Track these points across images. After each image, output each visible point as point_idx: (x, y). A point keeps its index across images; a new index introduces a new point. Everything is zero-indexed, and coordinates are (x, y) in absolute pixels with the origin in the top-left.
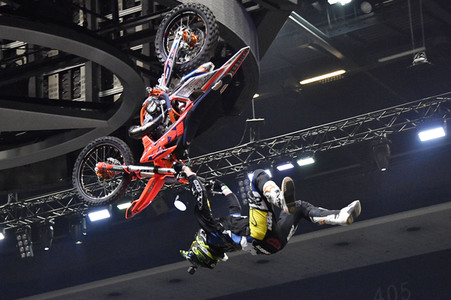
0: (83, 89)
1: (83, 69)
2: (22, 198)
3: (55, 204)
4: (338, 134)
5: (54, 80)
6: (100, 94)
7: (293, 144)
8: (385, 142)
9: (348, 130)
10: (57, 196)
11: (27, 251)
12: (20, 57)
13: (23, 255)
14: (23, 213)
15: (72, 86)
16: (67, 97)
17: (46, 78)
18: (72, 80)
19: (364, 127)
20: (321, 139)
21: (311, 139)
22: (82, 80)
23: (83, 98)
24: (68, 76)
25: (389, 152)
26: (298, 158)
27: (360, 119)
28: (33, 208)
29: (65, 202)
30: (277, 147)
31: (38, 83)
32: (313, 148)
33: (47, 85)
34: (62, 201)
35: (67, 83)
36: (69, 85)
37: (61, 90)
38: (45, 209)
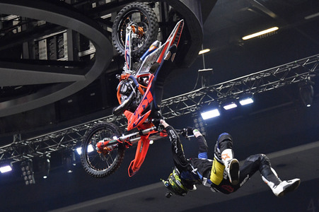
0: (66, 51)
1: (65, 35)
2: (24, 138)
3: (51, 142)
4: (272, 78)
5: (43, 44)
6: (80, 54)
7: (236, 88)
8: (309, 83)
9: (280, 75)
10: (52, 135)
11: (30, 180)
12: (15, 27)
13: (27, 183)
14: (25, 150)
15: (58, 49)
16: (54, 57)
17: (37, 43)
18: (57, 44)
19: (292, 73)
20: (258, 83)
21: (250, 84)
22: (65, 43)
23: (66, 58)
24: (54, 41)
25: (313, 91)
26: (241, 99)
27: (288, 66)
28: (34, 146)
29: (58, 140)
30: (224, 91)
31: (30, 47)
32: (253, 91)
33: (37, 48)
34: (55, 139)
35: (53, 47)
36: (55, 48)
37: (48, 52)
38: (43, 146)
